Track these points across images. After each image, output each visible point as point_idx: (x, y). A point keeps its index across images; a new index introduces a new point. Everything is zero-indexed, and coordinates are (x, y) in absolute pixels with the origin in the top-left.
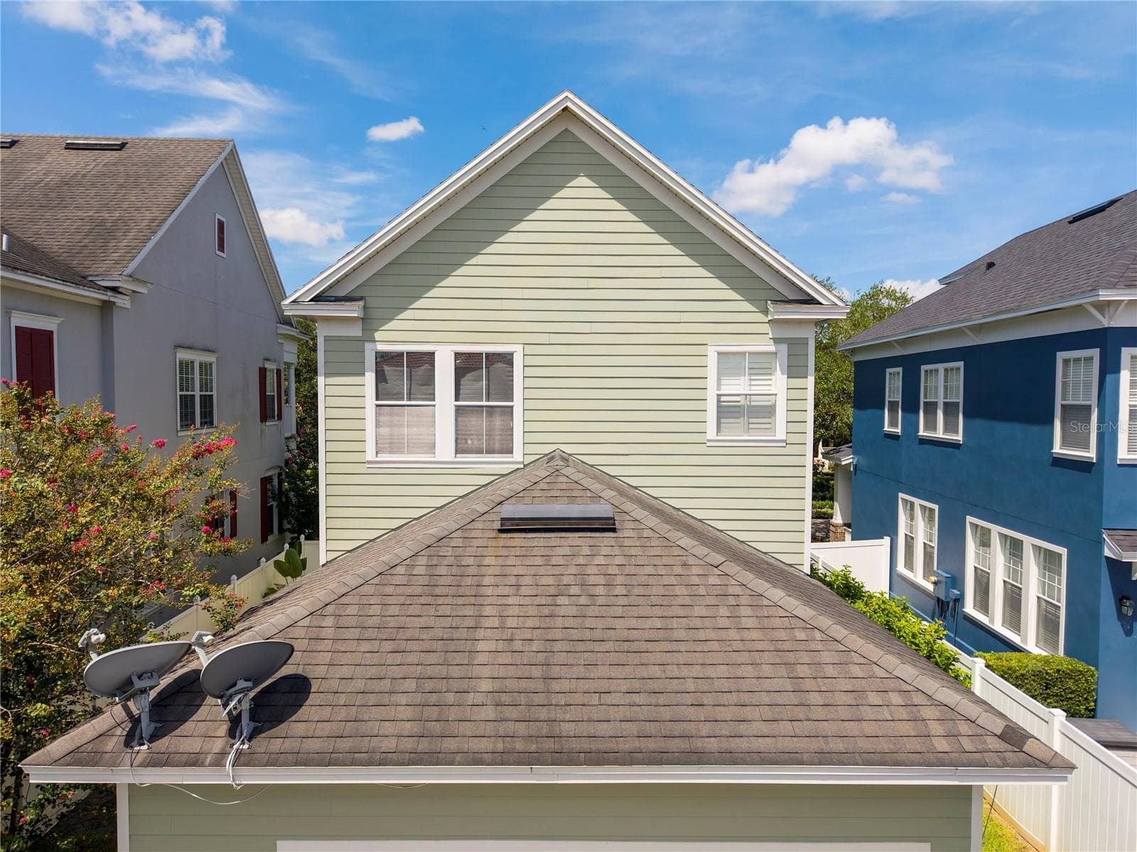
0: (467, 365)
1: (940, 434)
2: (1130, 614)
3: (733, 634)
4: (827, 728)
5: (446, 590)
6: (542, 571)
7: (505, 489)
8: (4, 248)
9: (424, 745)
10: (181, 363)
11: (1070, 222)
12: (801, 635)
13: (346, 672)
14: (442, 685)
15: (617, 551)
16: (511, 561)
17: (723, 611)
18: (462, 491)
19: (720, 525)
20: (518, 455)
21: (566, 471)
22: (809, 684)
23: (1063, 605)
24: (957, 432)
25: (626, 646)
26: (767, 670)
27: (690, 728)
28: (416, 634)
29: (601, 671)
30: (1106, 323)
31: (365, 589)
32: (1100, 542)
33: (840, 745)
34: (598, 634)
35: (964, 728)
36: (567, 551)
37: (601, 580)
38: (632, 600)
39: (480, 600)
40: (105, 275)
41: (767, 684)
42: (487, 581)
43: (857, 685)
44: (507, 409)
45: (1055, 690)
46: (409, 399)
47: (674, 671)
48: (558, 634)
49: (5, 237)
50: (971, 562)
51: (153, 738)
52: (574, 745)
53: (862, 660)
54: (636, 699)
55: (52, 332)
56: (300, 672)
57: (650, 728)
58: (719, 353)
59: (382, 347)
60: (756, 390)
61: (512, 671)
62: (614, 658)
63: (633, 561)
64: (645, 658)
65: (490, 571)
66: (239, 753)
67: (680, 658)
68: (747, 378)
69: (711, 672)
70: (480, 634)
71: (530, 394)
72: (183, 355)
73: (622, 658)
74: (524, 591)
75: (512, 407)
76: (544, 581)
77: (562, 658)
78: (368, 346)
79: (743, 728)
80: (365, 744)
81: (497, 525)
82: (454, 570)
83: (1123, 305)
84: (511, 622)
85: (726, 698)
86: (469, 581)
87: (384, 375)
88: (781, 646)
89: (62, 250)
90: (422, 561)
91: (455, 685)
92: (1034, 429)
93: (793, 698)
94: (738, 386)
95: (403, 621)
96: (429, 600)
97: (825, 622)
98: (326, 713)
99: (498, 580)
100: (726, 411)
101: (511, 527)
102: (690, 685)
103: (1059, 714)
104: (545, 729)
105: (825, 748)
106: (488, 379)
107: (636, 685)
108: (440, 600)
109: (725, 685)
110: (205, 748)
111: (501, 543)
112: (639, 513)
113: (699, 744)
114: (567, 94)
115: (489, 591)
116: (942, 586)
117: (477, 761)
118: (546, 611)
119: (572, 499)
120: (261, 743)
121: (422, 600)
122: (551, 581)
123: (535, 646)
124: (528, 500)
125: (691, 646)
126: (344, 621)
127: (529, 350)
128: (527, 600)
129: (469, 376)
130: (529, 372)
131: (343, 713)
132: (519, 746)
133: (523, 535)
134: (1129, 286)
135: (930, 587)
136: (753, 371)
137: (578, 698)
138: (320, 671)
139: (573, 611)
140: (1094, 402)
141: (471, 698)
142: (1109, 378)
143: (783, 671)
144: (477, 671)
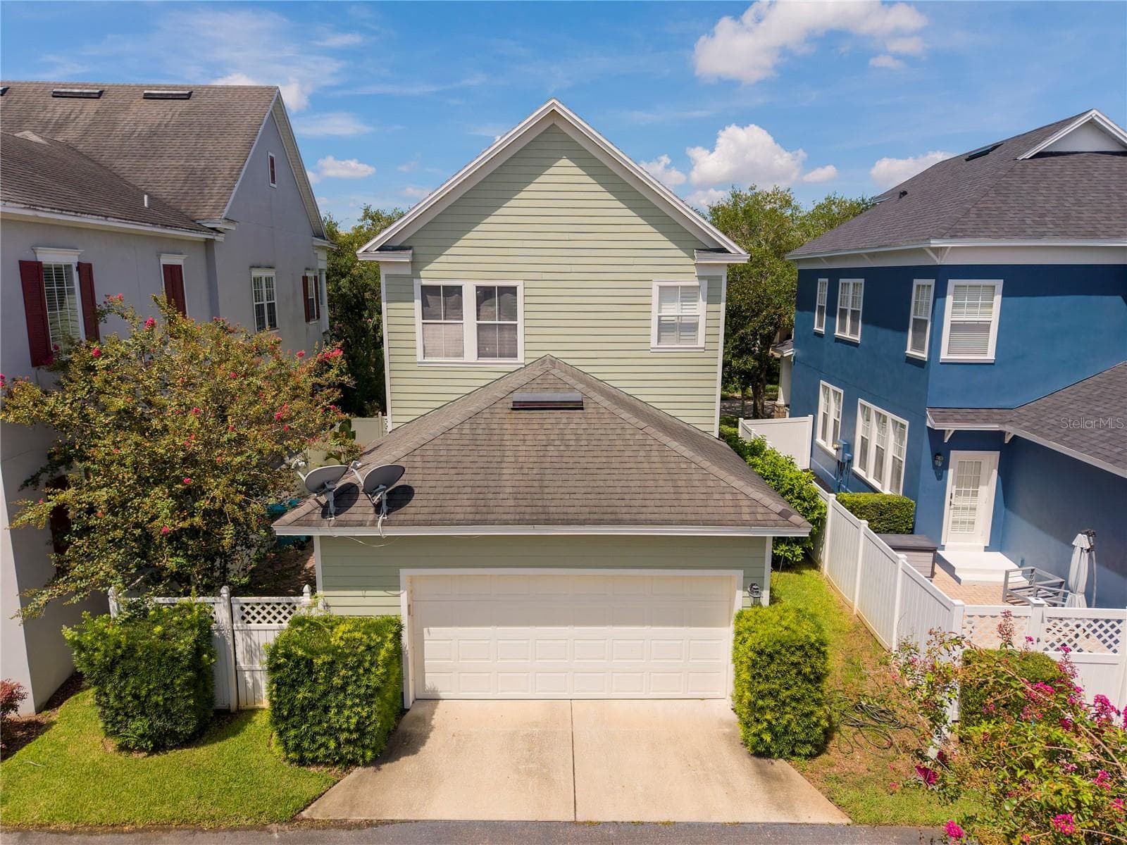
0: (485, 294)
1: (847, 335)
2: (940, 465)
3: (646, 465)
4: (689, 510)
5: (483, 442)
6: (538, 432)
7: (514, 382)
8: (146, 205)
9: (478, 517)
10: (254, 279)
11: (967, 160)
12: (683, 466)
13: (433, 484)
14: (485, 490)
15: (583, 421)
16: (520, 426)
17: (642, 453)
18: (484, 383)
19: (657, 406)
20: (521, 358)
21: (554, 371)
22: (682, 490)
23: (904, 460)
24: (857, 334)
25: (585, 471)
26: (661, 483)
27: (618, 510)
28: (469, 465)
29: (570, 484)
30: (939, 262)
31: (435, 442)
32: (925, 417)
33: (693, 517)
34: (570, 465)
35: (761, 510)
36: (553, 421)
37: (573, 437)
38: (591, 448)
39: (502, 448)
40: (209, 218)
41: (660, 490)
42: (506, 437)
43: (710, 490)
44: (512, 327)
45: (887, 516)
46: (445, 319)
47: (611, 483)
48: (548, 465)
49: (146, 197)
50: (859, 433)
51: (336, 514)
52: (556, 517)
53: (715, 478)
54: (589, 496)
55: (181, 266)
56: (407, 484)
57: (594, 509)
58: (660, 287)
59: (425, 282)
60: (686, 312)
61: (522, 483)
62: (578, 477)
63: (592, 426)
64: (595, 477)
65: (508, 432)
66: (383, 521)
67: (614, 477)
68: (680, 304)
69: (631, 484)
70: (504, 465)
71: (529, 315)
72: (256, 273)
73: (584, 477)
74: (527, 443)
75: (516, 325)
76: (539, 437)
77: (550, 477)
78: (416, 281)
79: (644, 510)
80: (448, 516)
81: (511, 406)
82: (487, 432)
83: (948, 250)
84: (520, 459)
85: (637, 496)
86: (496, 437)
87: (427, 302)
88: (672, 471)
89: (170, 197)
90: (467, 426)
91: (492, 490)
92: (899, 334)
93: (673, 496)
94: (673, 310)
95: (459, 459)
96: (473, 447)
97: (698, 459)
98: (425, 503)
99: (513, 437)
100: (665, 327)
101: (519, 406)
102: (619, 490)
103: (865, 523)
104: (541, 510)
105: (685, 519)
106: (499, 305)
107: (590, 490)
108: (480, 448)
109: (638, 490)
110: (365, 519)
111: (513, 416)
112: (598, 398)
113: (620, 516)
114: (553, 101)
115: (508, 443)
116: (841, 451)
117: (506, 523)
118: (541, 454)
119: (557, 390)
120: (393, 516)
121: (470, 448)
122: (544, 437)
123: (535, 471)
124: (528, 390)
125: (621, 471)
126: (426, 459)
127: (529, 284)
128: (530, 448)
129: (487, 302)
130: (529, 300)
131: (434, 503)
132: (527, 517)
133: (526, 412)
134: (952, 237)
135: (834, 452)
136: (684, 299)
137: (559, 496)
138: (418, 483)
139: (556, 454)
140: (929, 318)
141: (501, 496)
142: (938, 300)
143: (670, 484)
144: (504, 483)
